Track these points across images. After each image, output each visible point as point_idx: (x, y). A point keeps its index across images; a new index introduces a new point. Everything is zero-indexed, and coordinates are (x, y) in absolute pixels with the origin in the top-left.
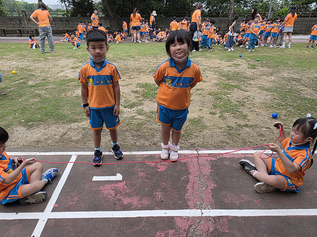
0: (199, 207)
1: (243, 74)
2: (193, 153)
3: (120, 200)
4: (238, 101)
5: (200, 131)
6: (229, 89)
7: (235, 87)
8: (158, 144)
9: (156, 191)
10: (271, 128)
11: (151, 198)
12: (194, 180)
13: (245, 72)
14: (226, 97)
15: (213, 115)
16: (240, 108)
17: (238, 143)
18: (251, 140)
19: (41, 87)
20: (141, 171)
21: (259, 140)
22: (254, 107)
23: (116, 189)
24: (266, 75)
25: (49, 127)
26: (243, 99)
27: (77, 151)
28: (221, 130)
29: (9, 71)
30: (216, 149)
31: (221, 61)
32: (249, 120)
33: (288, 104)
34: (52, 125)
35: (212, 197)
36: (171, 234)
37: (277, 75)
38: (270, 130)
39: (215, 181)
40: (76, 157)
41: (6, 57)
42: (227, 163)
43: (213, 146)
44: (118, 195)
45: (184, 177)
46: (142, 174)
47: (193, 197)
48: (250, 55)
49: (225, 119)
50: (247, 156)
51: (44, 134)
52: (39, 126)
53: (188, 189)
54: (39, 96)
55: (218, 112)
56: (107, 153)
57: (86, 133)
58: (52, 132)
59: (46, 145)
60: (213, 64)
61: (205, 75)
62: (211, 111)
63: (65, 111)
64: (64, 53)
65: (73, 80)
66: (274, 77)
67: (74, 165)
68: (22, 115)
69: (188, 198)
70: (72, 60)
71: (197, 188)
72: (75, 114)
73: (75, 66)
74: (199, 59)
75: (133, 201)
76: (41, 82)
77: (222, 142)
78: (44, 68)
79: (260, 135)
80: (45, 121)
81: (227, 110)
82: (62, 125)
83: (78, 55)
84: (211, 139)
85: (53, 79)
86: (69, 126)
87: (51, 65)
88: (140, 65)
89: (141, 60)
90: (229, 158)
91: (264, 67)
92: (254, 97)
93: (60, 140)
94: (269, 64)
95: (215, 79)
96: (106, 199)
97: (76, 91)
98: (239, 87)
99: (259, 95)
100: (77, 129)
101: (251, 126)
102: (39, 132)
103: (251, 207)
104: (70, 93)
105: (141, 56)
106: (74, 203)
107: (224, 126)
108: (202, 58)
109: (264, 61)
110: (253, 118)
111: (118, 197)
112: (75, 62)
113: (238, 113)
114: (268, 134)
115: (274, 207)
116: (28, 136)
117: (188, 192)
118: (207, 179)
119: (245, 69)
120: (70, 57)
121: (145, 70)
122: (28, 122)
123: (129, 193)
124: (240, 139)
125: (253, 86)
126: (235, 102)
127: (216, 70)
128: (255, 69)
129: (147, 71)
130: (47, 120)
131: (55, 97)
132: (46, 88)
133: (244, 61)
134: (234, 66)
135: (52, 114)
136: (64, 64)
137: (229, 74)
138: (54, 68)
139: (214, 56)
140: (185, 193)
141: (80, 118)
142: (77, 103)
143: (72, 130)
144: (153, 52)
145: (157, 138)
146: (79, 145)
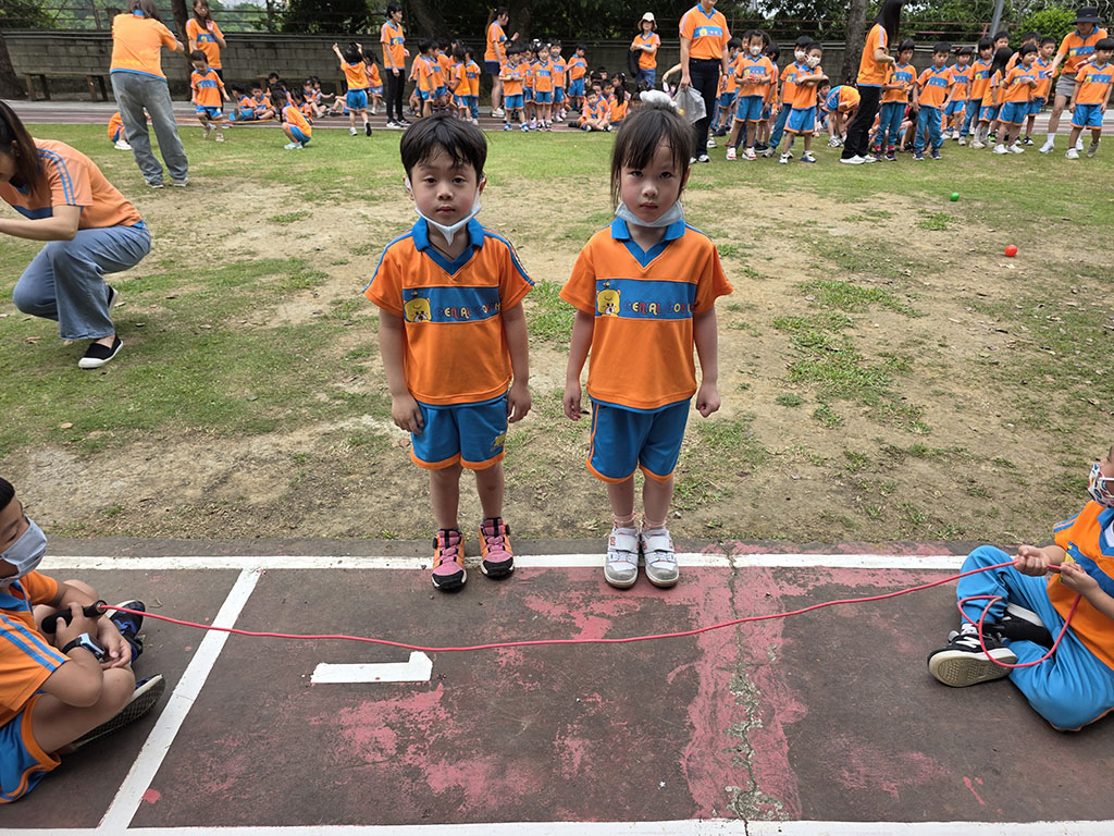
0: (738, 809)
1: (901, 250)
2: (714, 564)
3: (414, 773)
4: (886, 355)
5: (743, 474)
6: (850, 306)
8: (579, 525)
9: (564, 733)
10: (1014, 463)
11: (540, 765)
12: (716, 684)
13: (908, 240)
14: (841, 339)
15: (792, 410)
16: (895, 383)
17: (890, 524)
18: (940, 513)
19: (151, 293)
21: (968, 513)
22: (945, 377)
23: (403, 723)
24: (984, 253)
25: (164, 452)
26: (902, 346)
27: (261, 553)
28: (822, 468)
30: (802, 551)
31: (821, 200)
32: (927, 431)
33: (1075, 368)
34: (178, 442)
35: (791, 760)
37: (1026, 254)
38: (1011, 470)
39: (802, 690)
40: (255, 577)
42: (847, 611)
43: (791, 537)
44: (411, 749)
45: (678, 670)
46: (511, 653)
47: (711, 759)
48: (926, 178)
49: (836, 423)
50: (926, 578)
51: (144, 481)
52: (127, 448)
53: (692, 727)
54: (142, 326)
55: (810, 396)
56: (380, 563)
57: (304, 475)
58: (175, 471)
59: (144, 528)
60: (791, 211)
61: (763, 252)
62: (785, 391)
63: (230, 388)
64: (252, 161)
65: (273, 267)
66: (1018, 261)
67: (242, 615)
68: (64, 403)
69: (691, 764)
70: (276, 189)
71: (731, 720)
72: (270, 400)
73: (287, 211)
74: (741, 191)
75: (470, 778)
76: (155, 272)
77: (826, 518)
78: (170, 217)
79: (974, 491)
80: (152, 426)
81: (845, 389)
82: (217, 444)
83: (300, 174)
84: (783, 507)
85: (201, 259)
86: (243, 450)
87: (199, 208)
88: (524, 212)
89: (531, 195)
90: (854, 586)
91: (977, 223)
92: (944, 337)
93: (202, 503)
94: (996, 213)
95: (797, 267)
96: (361, 768)
97: (281, 307)
98: (888, 298)
99: (964, 329)
100: (273, 461)
101: (940, 454)
102: (122, 471)
103: (948, 808)
104: (257, 315)
105: (530, 177)
106: (226, 786)
107: (832, 453)
108: (752, 187)
109: (978, 200)
110: (942, 425)
111: (407, 759)
112: (287, 198)
113: (885, 401)
114: (1003, 487)
115: (1040, 809)
116: (76, 490)
117: (691, 740)
118: (769, 678)
119: (907, 231)
120: (273, 179)
121: (543, 232)
122: (87, 430)
123: (454, 739)
124: (895, 509)
125: (940, 295)
126: (875, 358)
127: (802, 233)
128: (946, 229)
129: (551, 237)
130: (159, 421)
131: (199, 331)
132: (172, 294)
133: (905, 201)
134: (869, 217)
135: (181, 400)
136: (249, 205)
137: (850, 251)
138: (209, 218)
139: (796, 181)
140: (682, 744)
141: (288, 416)
142: (282, 355)
143: (252, 466)
144: (573, 166)
145: (579, 500)
146: (272, 527)
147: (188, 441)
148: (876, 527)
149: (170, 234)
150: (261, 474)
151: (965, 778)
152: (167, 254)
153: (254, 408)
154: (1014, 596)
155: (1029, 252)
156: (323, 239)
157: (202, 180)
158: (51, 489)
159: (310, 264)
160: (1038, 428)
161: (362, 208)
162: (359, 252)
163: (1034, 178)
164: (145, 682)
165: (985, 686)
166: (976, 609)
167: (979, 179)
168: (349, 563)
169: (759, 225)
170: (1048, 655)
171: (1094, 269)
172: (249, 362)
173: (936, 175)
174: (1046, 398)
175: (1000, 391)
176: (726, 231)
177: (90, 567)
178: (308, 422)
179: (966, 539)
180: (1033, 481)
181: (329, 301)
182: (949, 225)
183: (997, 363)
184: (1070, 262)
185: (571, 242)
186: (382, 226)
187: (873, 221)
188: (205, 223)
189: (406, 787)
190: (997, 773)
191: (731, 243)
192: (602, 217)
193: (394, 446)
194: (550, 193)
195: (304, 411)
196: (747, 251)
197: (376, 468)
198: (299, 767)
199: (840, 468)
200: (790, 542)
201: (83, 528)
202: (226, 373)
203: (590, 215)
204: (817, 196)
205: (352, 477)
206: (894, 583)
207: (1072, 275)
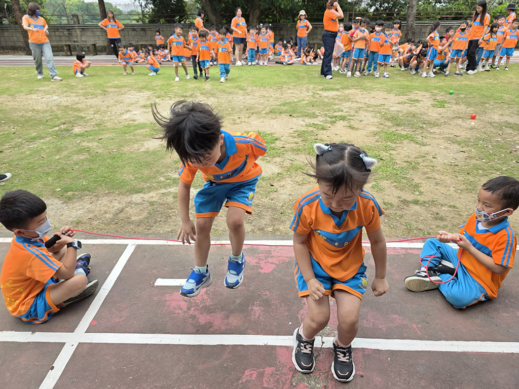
1: (422, 117)
3: (193, 317)
4: (408, 162)
6: (395, 141)
7: (406, 137)
8: (265, 229)
9: (253, 304)
10: (458, 206)
11: (243, 315)
13: (426, 112)
14: (388, 155)
16: (410, 174)
17: (398, 230)
18: (421, 226)
19: (91, 137)
21: (434, 227)
22: (433, 171)
24: (461, 118)
25: (98, 200)
26: (416, 158)
27: (136, 238)
29: (46, 111)
31: (389, 95)
32: (421, 193)
33: (493, 167)
34: (103, 196)
36: (269, 374)
37: (480, 118)
38: (456, 209)
40: (134, 247)
41: (43, 89)
44: (193, 309)
48: (439, 84)
49: (381, 190)
50: (410, 251)
51: (89, 211)
52: (83, 198)
54: (88, 150)
57: (153, 209)
58: (102, 207)
59: (90, 229)
60: (373, 99)
61: (358, 118)
63: (125, 175)
64: (134, 81)
65: (143, 126)
66: (476, 121)
67: (128, 261)
68: (57, 181)
69: (302, 317)
70: (145, 93)
72: (141, 180)
73: (149, 102)
74: (352, 91)
75: (215, 319)
76: (93, 129)
78: (100, 105)
79: (437, 217)
80: (92, 190)
81: (387, 176)
82: (119, 197)
83: (155, 86)
85: (112, 123)
86: (129, 199)
87: (112, 101)
88: (252, 102)
89: (256, 94)
91: (460, 104)
92: (436, 154)
93: (112, 220)
94: (470, 99)
95: (373, 124)
96: (172, 315)
97: (146, 143)
98: (413, 138)
99: (446, 151)
100: (141, 204)
101: (424, 202)
102: (81, 207)
103: (405, 335)
104: (136, 146)
105: (256, 86)
106: (121, 320)
108: (357, 89)
109: (462, 94)
110: (428, 190)
111: (191, 312)
112: (149, 97)
113: (404, 181)
114: (451, 216)
115: (444, 336)
116: (63, 214)
117: (303, 308)
119: (426, 108)
120: (143, 89)
121: (260, 110)
122: (66, 191)
123: (210, 306)
124: (401, 224)
125: (437, 136)
126: (402, 163)
127: (377, 110)
128: (445, 107)
129: (264, 112)
130: (95, 189)
131: (111, 152)
132: (100, 138)
133: (428, 95)
134: (409, 102)
135: (104, 180)
136: (133, 100)
137: (398, 117)
138: (115, 106)
139: (378, 86)
140: (300, 310)
141: (148, 186)
142: (146, 162)
143: (133, 206)
144: (276, 81)
145: (266, 220)
146: (141, 229)
147: (107, 196)
148: (392, 232)
149: (99, 113)
150: (136, 209)
151: (414, 325)
152: (98, 121)
153: (134, 183)
154: (443, 257)
155: (482, 117)
157: (113, 90)
158: (53, 214)
160: (471, 192)
163: (491, 83)
164: (91, 282)
167: (464, 84)
168: (171, 242)
169: (358, 106)
171: (511, 124)
172: (132, 165)
173: (444, 82)
174: (477, 179)
175: (457, 177)
176: (342, 109)
178: (156, 189)
180: (465, 214)
182: (446, 105)
183: (457, 165)
184: (501, 121)
185: (272, 114)
187: (411, 104)
188: (114, 108)
189: (190, 322)
190: (428, 323)
191: (344, 114)
192: (287, 103)
194: (265, 93)
195: (154, 184)
196: (351, 118)
198: (149, 314)
202: (123, 169)
203: (282, 102)
204: (387, 93)
205: (173, 210)
206: (396, 253)
207: (501, 127)
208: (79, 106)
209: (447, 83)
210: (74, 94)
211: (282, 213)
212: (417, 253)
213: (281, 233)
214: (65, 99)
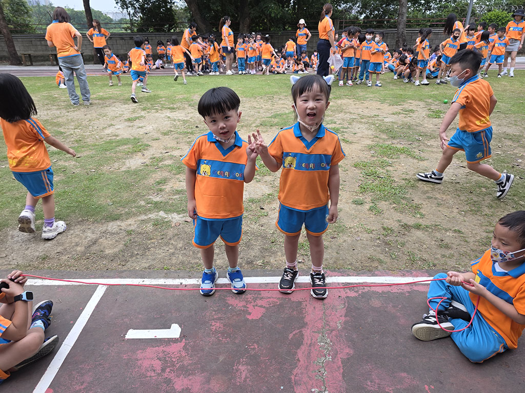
1: (418, 128)
3: (168, 381)
4: (406, 179)
5: (333, 238)
6: (391, 155)
8: (254, 263)
9: (239, 363)
10: (463, 231)
11: (226, 378)
12: (312, 339)
13: (421, 123)
14: (385, 171)
15: (359, 206)
16: (409, 193)
17: (401, 261)
18: (425, 256)
20: (216, 319)
21: (439, 256)
22: (434, 190)
23: (165, 358)
27: (108, 277)
28: (371, 235)
30: (358, 275)
31: (382, 105)
32: (422, 216)
34: (76, 225)
35: (344, 376)
38: (461, 235)
39: (352, 342)
40: (105, 288)
42: (376, 303)
43: (353, 268)
44: (168, 370)
45: (294, 333)
46: (218, 324)
47: (306, 375)
48: (433, 93)
49: (380, 213)
50: (415, 288)
53: (299, 360)
54: (64, 171)
55: (368, 200)
56: (161, 282)
57: (131, 240)
58: (73, 239)
59: (57, 266)
60: (367, 110)
61: (352, 130)
62: (357, 197)
63: (101, 200)
64: (120, 92)
65: (125, 142)
67: (97, 306)
69: (296, 378)
70: (130, 106)
71: (317, 357)
72: (118, 205)
73: (134, 115)
74: (345, 101)
75: (193, 384)
76: (72, 145)
77: (371, 259)
78: (81, 119)
79: (442, 245)
80: (65, 218)
81: (385, 196)
82: (93, 226)
84: (351, 253)
85: (93, 139)
86: (104, 229)
87: (95, 115)
89: (247, 105)
90: (381, 292)
93: (84, 253)
95: (368, 137)
96: (144, 379)
97: (127, 161)
98: (409, 152)
100: (117, 233)
101: (428, 227)
104: (116, 165)
106: (83, 387)
107: (376, 227)
108: (350, 99)
110: (430, 213)
111: (166, 375)
112: (134, 109)
113: (404, 202)
114: (457, 243)
116: (29, 248)
117: (297, 366)
118: (336, 336)
119: (421, 119)
121: (251, 123)
123: (188, 366)
124: (403, 253)
125: (435, 150)
126: (401, 181)
127: (371, 121)
128: (441, 118)
129: (254, 125)
131: (89, 173)
133: (422, 104)
134: (404, 113)
135: (79, 205)
136: (117, 113)
137: (393, 129)
138: (98, 120)
139: (371, 95)
140: (293, 368)
141: (126, 212)
142: (126, 184)
143: (108, 236)
144: (267, 91)
145: (256, 251)
146: (114, 265)
147: (80, 225)
148: (394, 263)
149: (80, 127)
150: (112, 240)
151: (426, 386)
152: (78, 137)
153: (111, 209)
154: (454, 297)
156: (149, 128)
157: (97, 102)
158: (17, 248)
159: (142, 140)
160: (476, 214)
161: (168, 113)
162: (165, 134)
164: (49, 338)
165: (439, 340)
166: (436, 303)
168: (147, 282)
169: (352, 117)
170: (468, 325)
171: (510, 135)
172: (111, 187)
173: (438, 91)
174: (481, 199)
176: (335, 120)
177: (31, 284)
178: (135, 215)
179: (436, 269)
180: (471, 240)
181: (149, 158)
183: (458, 183)
184: (499, 132)
185: (263, 127)
186: (177, 121)
187: (405, 114)
188: (97, 122)
189: (164, 388)
190: (441, 383)
191: (337, 126)
192: (278, 115)
193: (173, 226)
194: (255, 104)
195: (133, 210)
196: (344, 130)
197: (164, 236)
198: (116, 378)
199: (379, 235)
200: (352, 271)
201: (30, 265)
202: (100, 192)
203: (273, 114)
204: (380, 102)
205: (152, 241)
206: (400, 291)
207: (499, 139)
208: (60, 120)
209: (440, 91)
210: (55, 107)
211: (273, 242)
212: (423, 290)
213: (272, 267)
214: (45, 112)
